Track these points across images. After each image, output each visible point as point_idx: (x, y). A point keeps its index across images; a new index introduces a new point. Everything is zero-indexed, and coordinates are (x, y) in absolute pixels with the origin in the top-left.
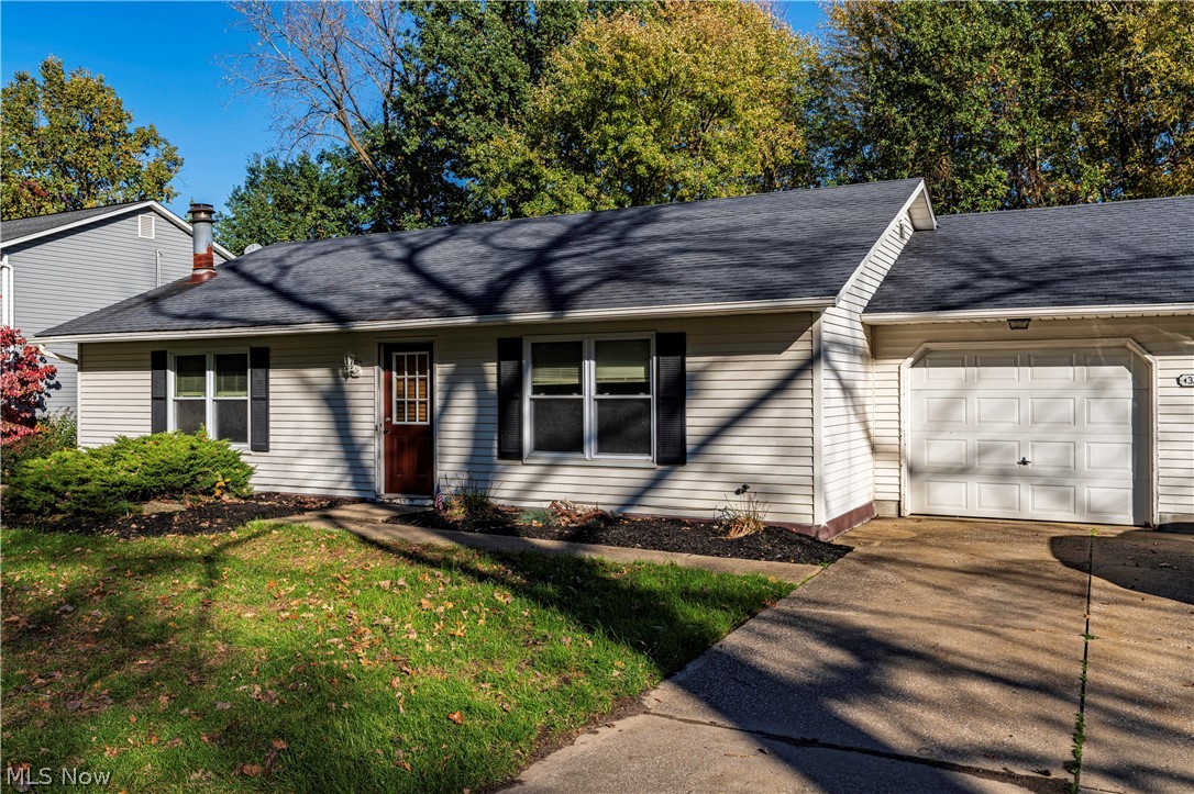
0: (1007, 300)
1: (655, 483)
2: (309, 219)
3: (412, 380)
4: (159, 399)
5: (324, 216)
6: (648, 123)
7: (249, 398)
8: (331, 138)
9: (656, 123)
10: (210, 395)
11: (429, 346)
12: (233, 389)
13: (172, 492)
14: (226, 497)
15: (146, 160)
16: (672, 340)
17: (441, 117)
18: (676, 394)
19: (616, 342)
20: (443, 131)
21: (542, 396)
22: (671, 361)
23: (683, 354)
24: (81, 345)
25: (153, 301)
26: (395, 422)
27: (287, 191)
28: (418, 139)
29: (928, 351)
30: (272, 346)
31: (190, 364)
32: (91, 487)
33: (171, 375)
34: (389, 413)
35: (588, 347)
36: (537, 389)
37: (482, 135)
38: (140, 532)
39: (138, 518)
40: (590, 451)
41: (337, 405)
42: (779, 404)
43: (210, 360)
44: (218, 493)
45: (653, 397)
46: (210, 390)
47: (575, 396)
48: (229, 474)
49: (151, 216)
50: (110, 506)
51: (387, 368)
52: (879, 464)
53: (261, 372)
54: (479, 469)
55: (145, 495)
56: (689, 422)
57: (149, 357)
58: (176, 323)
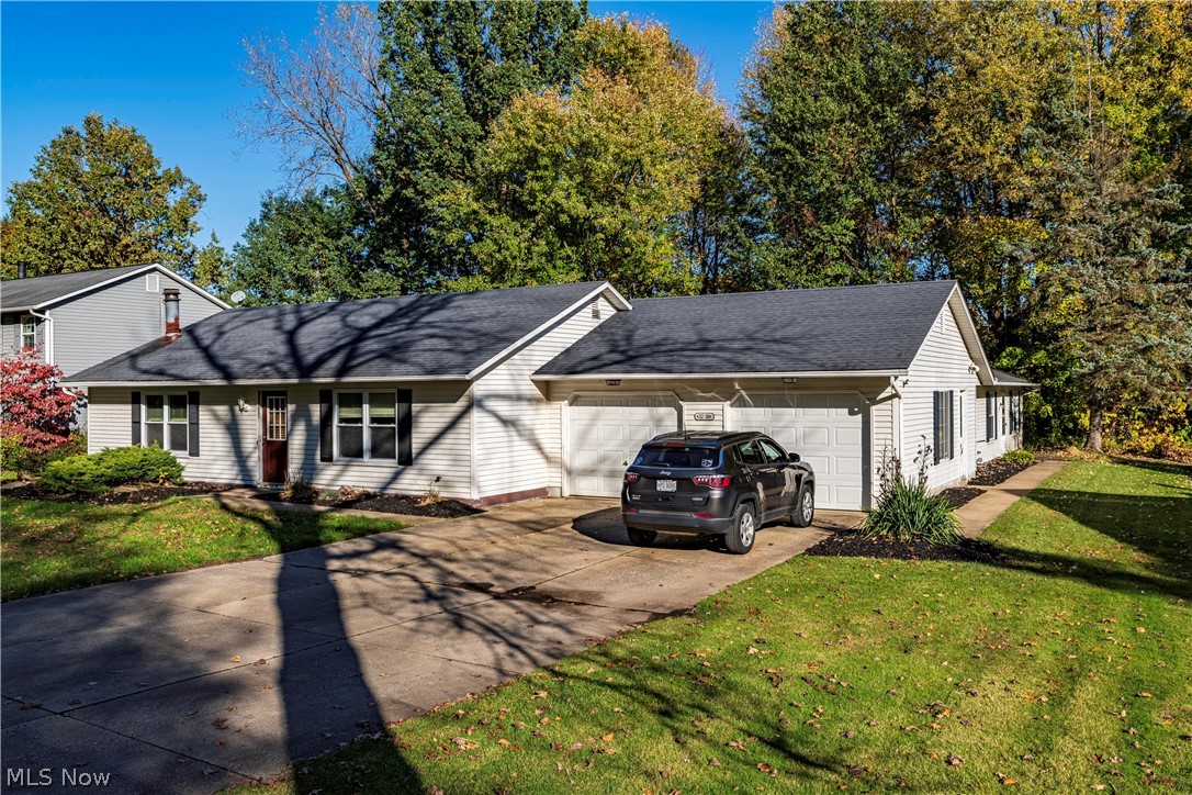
0: (606, 369)
1: (396, 477)
2: (311, 249)
3: (277, 413)
4: (136, 423)
5: (325, 247)
6: (571, 178)
7: (187, 423)
8: (331, 176)
9: (578, 178)
10: (166, 421)
11: (284, 393)
12: (179, 417)
13: (131, 480)
14: (166, 484)
15: (173, 198)
16: (405, 394)
17: (408, 172)
18: (406, 425)
19: (379, 395)
20: (407, 183)
21: (343, 424)
22: (405, 405)
23: (410, 402)
24: (90, 389)
25: (133, 357)
26: (268, 439)
27: (293, 226)
28: (391, 187)
29: (578, 396)
30: (201, 391)
31: (154, 401)
32: (86, 478)
33: (143, 407)
34: (265, 434)
35: (366, 397)
36: (342, 420)
37: (437, 189)
38: (109, 502)
39: (110, 496)
40: (366, 458)
41: (233, 429)
42: (451, 436)
43: (166, 399)
44: (161, 481)
45: (396, 426)
46: (166, 417)
47: (360, 425)
48: (167, 471)
49: (156, 275)
50: (96, 488)
51: (264, 406)
52: (551, 470)
53: (194, 407)
54: (309, 468)
55: (117, 482)
56: (413, 441)
57: (130, 395)
58: (144, 376)
